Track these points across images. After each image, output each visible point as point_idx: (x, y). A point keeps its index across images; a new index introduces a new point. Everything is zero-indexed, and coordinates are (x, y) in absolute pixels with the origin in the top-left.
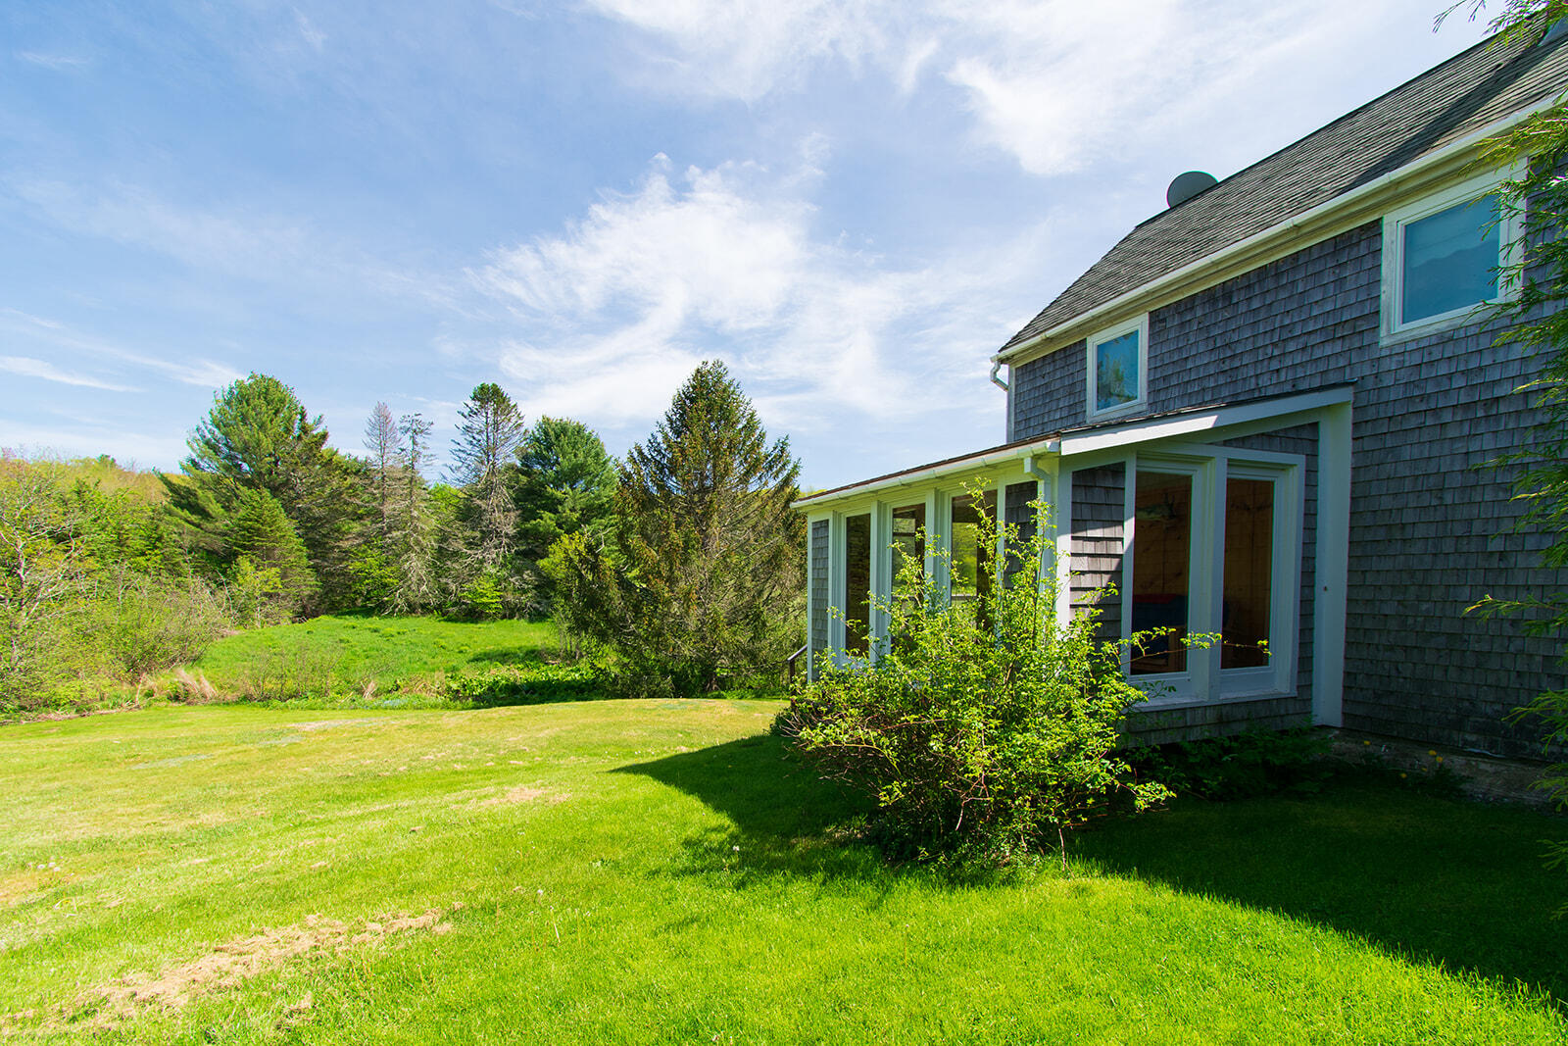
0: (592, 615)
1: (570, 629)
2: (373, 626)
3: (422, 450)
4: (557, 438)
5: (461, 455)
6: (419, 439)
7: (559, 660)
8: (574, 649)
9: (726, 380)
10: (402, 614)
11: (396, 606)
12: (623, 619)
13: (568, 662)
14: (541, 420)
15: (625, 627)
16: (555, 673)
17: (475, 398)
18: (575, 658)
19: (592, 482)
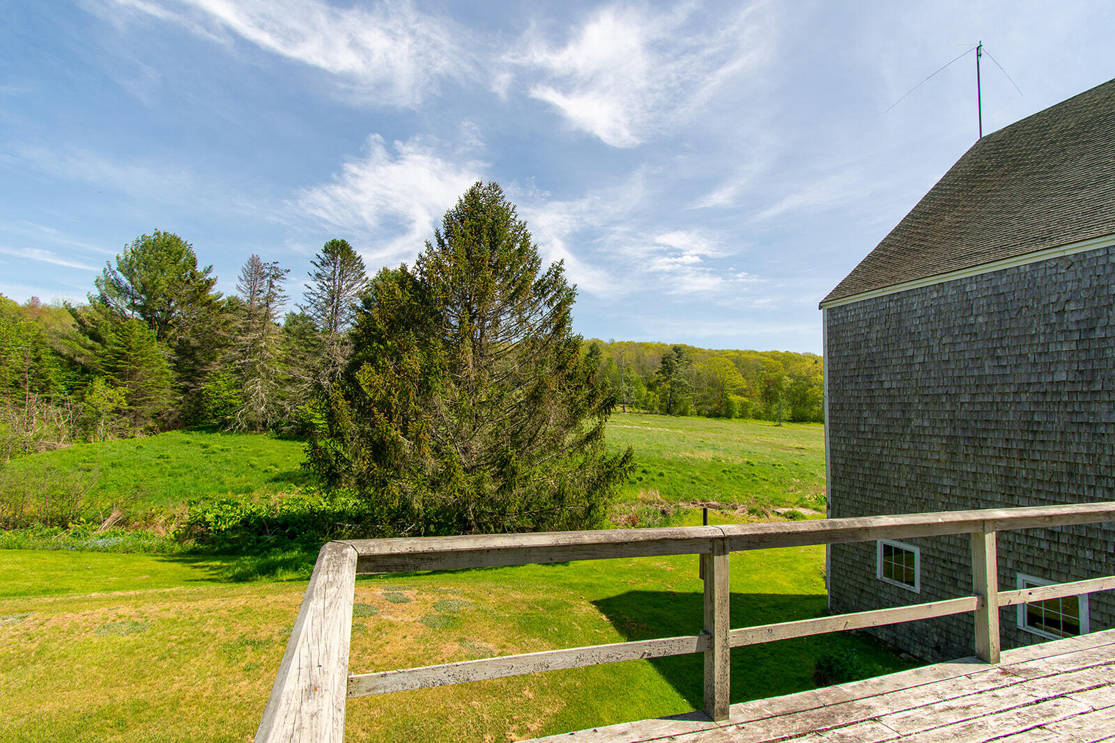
2: (204, 442)
3: (277, 292)
5: (312, 297)
6: (276, 283)
10: (242, 431)
11: (238, 424)
17: (326, 251)
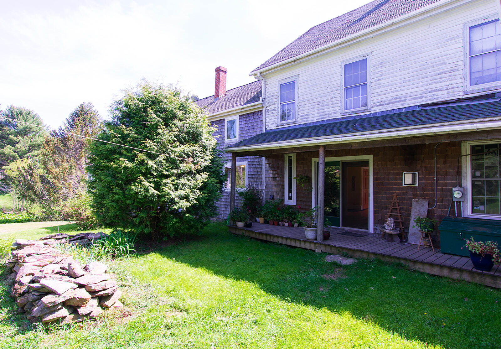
0: (28, 193)
1: (18, 198)
4: (17, 116)
7: (12, 212)
8: (20, 207)
9: (93, 109)
12: (42, 194)
13: (17, 212)
14: (10, 107)
15: (43, 197)
16: (10, 217)
18: (20, 211)
19: (35, 135)
